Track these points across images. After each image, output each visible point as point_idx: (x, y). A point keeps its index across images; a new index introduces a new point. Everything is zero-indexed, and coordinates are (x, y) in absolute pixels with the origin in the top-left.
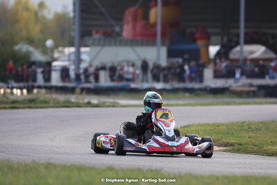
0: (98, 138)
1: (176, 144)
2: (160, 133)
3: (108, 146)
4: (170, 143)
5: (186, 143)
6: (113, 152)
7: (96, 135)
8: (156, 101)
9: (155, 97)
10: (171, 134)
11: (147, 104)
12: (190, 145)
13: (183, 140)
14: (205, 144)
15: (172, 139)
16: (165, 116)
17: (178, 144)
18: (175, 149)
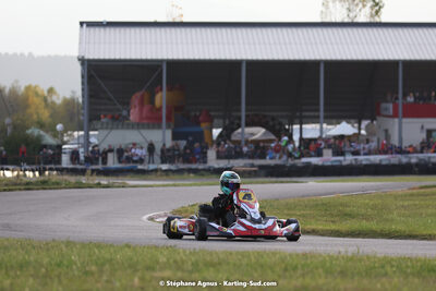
0: (172, 222)
1: (263, 227)
2: (243, 214)
3: (186, 231)
4: (257, 226)
5: (274, 225)
6: (193, 237)
7: (169, 219)
8: (235, 181)
9: (233, 177)
10: (258, 216)
11: (225, 184)
12: (277, 227)
13: (270, 222)
14: (293, 226)
15: (259, 222)
16: (248, 196)
17: (266, 226)
18: (263, 232)
